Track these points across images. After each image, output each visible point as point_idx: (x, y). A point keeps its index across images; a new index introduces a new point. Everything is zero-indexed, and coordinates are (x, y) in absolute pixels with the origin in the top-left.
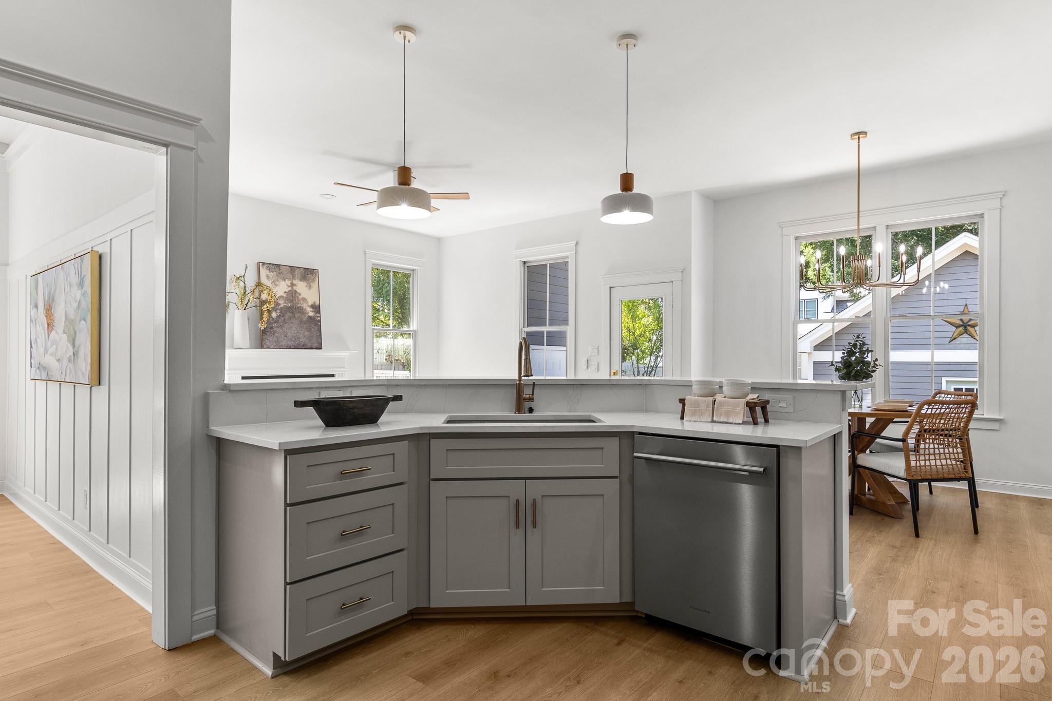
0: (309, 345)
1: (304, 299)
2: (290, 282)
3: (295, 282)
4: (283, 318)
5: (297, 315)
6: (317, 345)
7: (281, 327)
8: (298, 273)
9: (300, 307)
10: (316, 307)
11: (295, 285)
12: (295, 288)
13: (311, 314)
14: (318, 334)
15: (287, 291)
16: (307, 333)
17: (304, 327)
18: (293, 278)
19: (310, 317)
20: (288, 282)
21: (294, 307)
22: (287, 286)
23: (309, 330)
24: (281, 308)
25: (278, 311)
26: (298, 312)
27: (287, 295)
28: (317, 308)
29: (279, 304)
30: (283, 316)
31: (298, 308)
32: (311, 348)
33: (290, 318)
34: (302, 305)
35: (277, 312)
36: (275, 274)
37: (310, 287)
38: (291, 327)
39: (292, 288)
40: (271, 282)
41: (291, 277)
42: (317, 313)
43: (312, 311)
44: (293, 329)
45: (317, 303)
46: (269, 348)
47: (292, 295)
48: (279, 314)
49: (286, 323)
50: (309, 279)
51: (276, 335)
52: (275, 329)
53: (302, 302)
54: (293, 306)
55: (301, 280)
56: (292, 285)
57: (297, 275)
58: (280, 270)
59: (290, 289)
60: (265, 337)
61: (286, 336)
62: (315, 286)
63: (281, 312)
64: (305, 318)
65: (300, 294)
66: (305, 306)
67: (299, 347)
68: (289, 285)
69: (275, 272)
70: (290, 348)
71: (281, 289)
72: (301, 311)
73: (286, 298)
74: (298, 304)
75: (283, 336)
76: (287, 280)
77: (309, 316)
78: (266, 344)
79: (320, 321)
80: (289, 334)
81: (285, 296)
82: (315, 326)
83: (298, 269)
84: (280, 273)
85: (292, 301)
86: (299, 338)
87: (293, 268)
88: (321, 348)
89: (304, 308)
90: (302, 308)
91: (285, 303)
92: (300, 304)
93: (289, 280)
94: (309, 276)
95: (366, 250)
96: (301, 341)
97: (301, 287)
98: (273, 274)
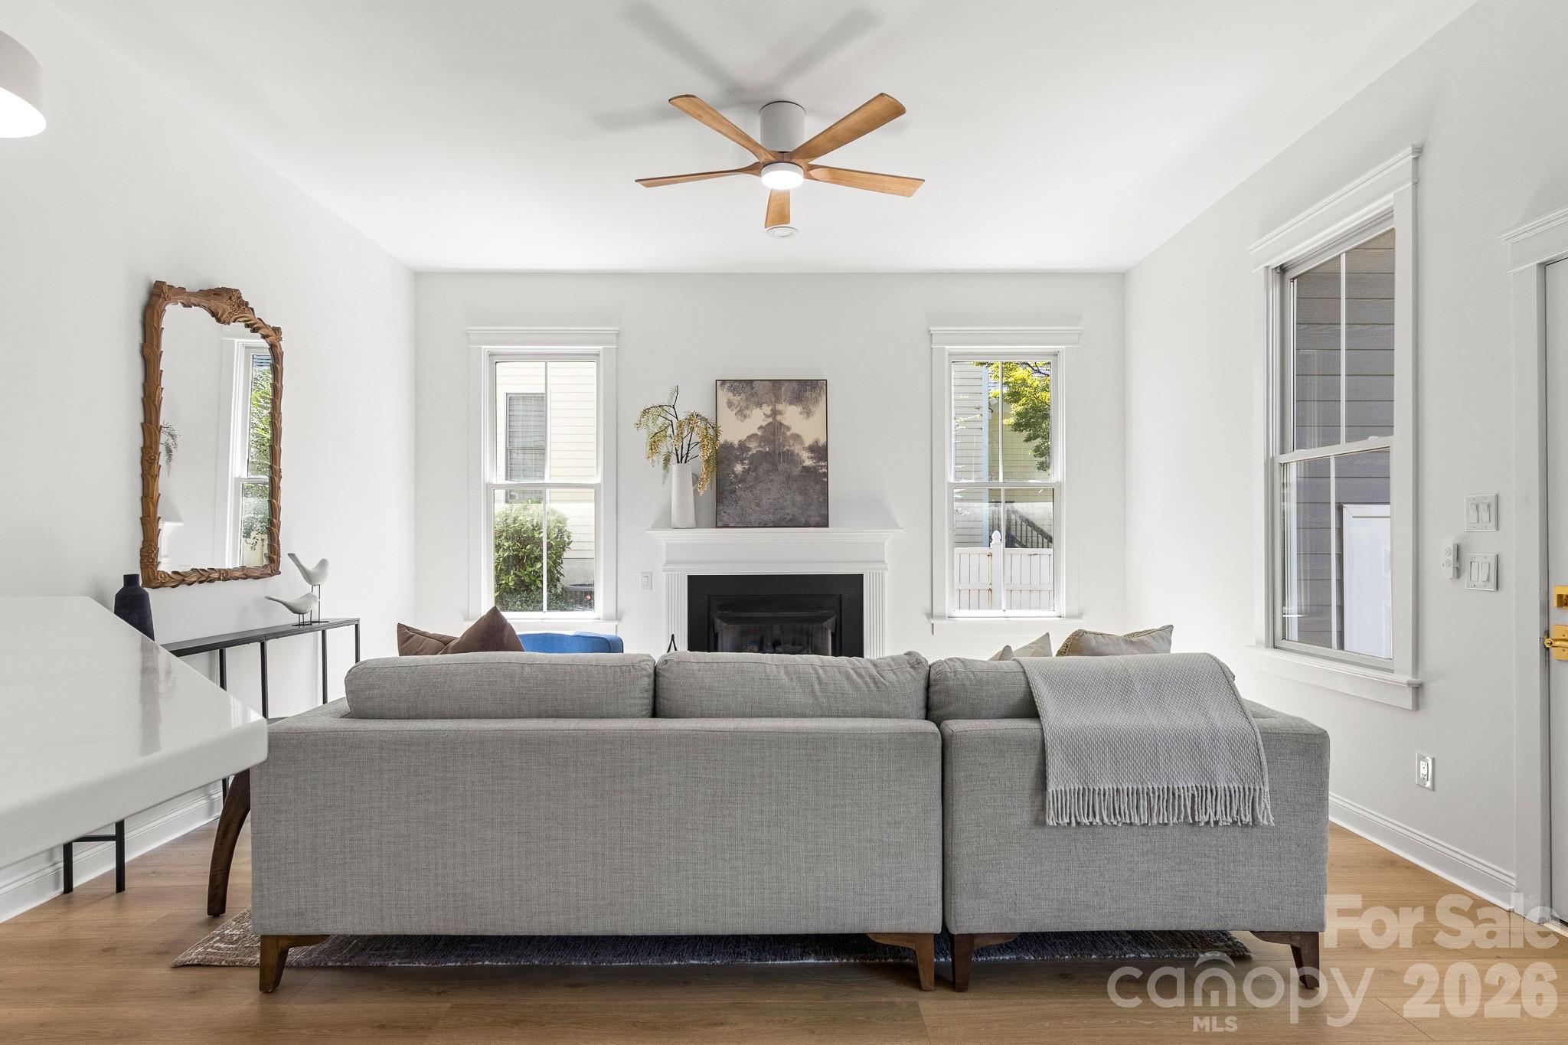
0: (803, 520)
1: (797, 437)
2: (771, 408)
3: (779, 407)
4: (754, 474)
5: (781, 467)
6: (817, 519)
7: (750, 488)
8: (786, 391)
9: (788, 451)
10: (819, 448)
11: (780, 413)
12: (779, 418)
13: (809, 463)
14: (821, 500)
15: (764, 424)
16: (799, 498)
17: (795, 487)
18: (778, 400)
19: (806, 469)
20: (767, 409)
21: (777, 452)
22: (764, 417)
23: (803, 492)
24: (753, 455)
25: (746, 462)
26: (784, 461)
27: (764, 432)
28: (820, 452)
29: (749, 449)
30: (755, 470)
31: (783, 453)
32: (807, 525)
33: (768, 472)
34: (792, 448)
35: (743, 464)
36: (744, 398)
37: (808, 414)
38: (769, 489)
39: (774, 419)
40: (735, 411)
41: (773, 399)
42: (820, 459)
43: (811, 458)
44: (772, 492)
45: (822, 441)
46: (727, 526)
47: (774, 430)
48: (747, 467)
49: (759, 482)
50: (807, 399)
51: (740, 503)
52: (739, 493)
53: (791, 442)
54: (774, 451)
55: (791, 403)
56: (775, 413)
57: (785, 394)
58: (753, 388)
59: (770, 420)
60: (720, 508)
61: (758, 505)
62: (818, 411)
63: (751, 463)
64: (796, 471)
65: (788, 428)
66: (797, 449)
67: (783, 524)
68: (769, 413)
69: (743, 394)
70: (765, 526)
71: (757, 419)
72: (790, 458)
73: (761, 437)
74: (784, 446)
75: (753, 506)
76: (764, 406)
77: (803, 466)
78: (721, 520)
79: (826, 475)
80: (764, 501)
81: (759, 433)
82: (815, 483)
83: (787, 384)
84: (752, 395)
85: (772, 442)
86: (782, 508)
87: (776, 383)
88: (826, 525)
89: (796, 452)
90: (793, 452)
91: (760, 446)
92: (789, 446)
93: (768, 405)
94: (808, 394)
95: (931, 328)
96: (788, 514)
97: (792, 416)
98: (739, 398)
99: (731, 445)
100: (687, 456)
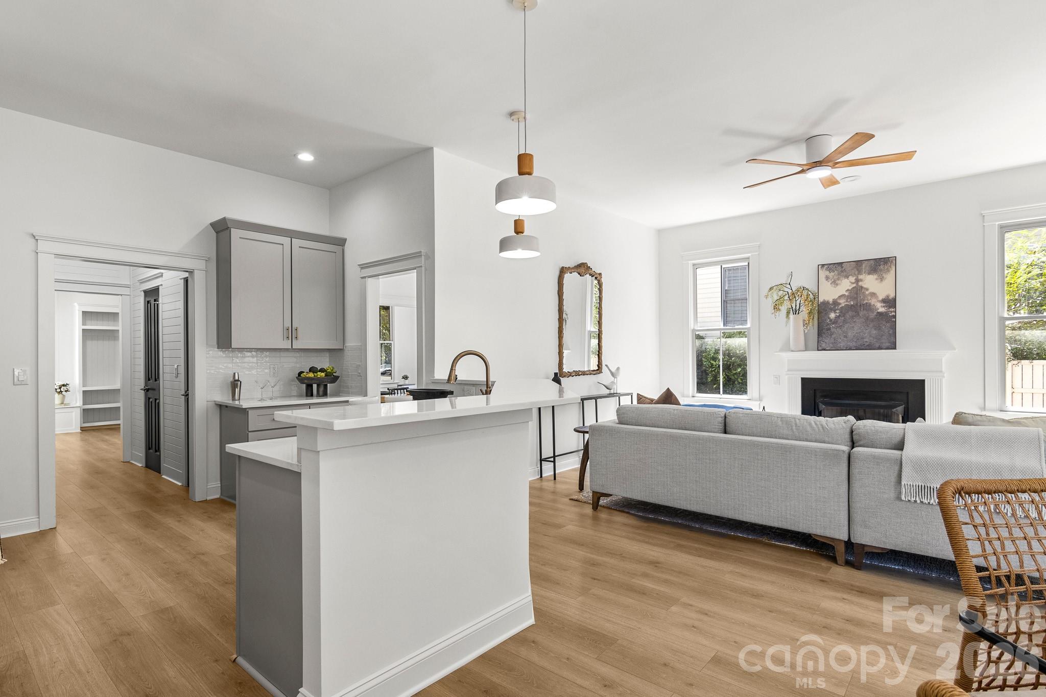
0: (877, 345)
1: (873, 295)
2: (855, 278)
3: (860, 277)
4: (843, 318)
5: (861, 313)
6: (888, 344)
7: (840, 327)
8: (866, 266)
9: (867, 303)
10: (890, 300)
11: (861, 280)
12: (860, 284)
13: (882, 310)
14: (891, 332)
15: (850, 288)
16: (874, 332)
17: (871, 325)
18: (860, 272)
19: (880, 314)
20: (852, 279)
21: (859, 304)
22: (850, 284)
23: (878, 328)
24: (842, 307)
25: (838, 311)
26: (863, 310)
27: (850, 293)
28: (891, 303)
29: (840, 304)
30: (844, 316)
31: (864, 305)
32: (880, 348)
33: (852, 317)
34: (870, 301)
35: (835, 313)
36: (837, 273)
37: (882, 279)
38: (853, 327)
39: (857, 284)
40: (830, 282)
41: (856, 273)
42: (890, 307)
43: (883, 307)
44: (855, 328)
45: (892, 295)
46: (825, 350)
47: (857, 291)
48: (838, 315)
49: (846, 323)
50: (881, 270)
51: (833, 336)
52: (832, 330)
53: (869, 298)
54: (857, 304)
55: (869, 274)
56: (857, 281)
57: (865, 269)
58: (842, 267)
59: (854, 285)
60: (820, 339)
61: (845, 337)
62: (890, 277)
63: (841, 312)
64: (872, 315)
65: (867, 289)
66: (873, 301)
67: (863, 348)
68: (854, 281)
69: (836, 271)
70: (850, 349)
71: (846, 285)
72: (869, 307)
73: (848, 296)
74: (864, 300)
75: (842, 338)
76: (850, 277)
77: (878, 312)
78: (821, 346)
79: (895, 317)
80: (849, 334)
81: (847, 294)
82: (887, 322)
83: (866, 262)
84: (842, 271)
85: (855, 299)
86: (863, 338)
87: (859, 263)
88: (895, 348)
89: (872, 303)
90: (870, 305)
91: (847, 301)
92: (867, 300)
93: (853, 276)
94: (882, 267)
95: (982, 212)
96: (866, 342)
97: (870, 282)
98: (833, 274)
99: (828, 302)
100: (799, 310)
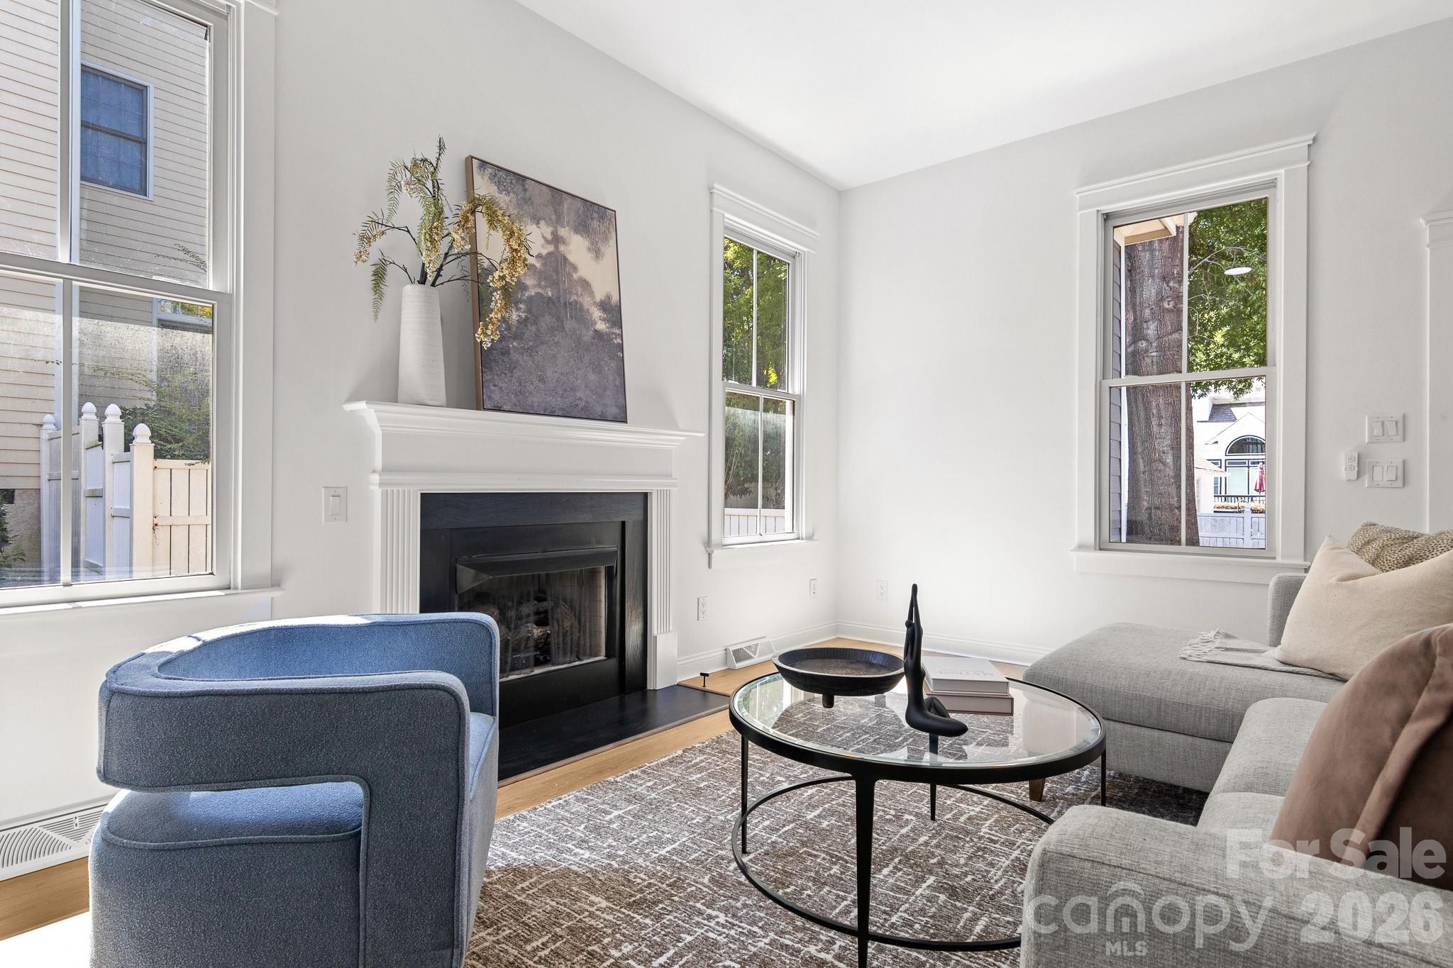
0: (598, 409)
1: (585, 284)
2: (551, 229)
3: (564, 232)
4: (534, 329)
5: (569, 324)
6: (614, 411)
7: (530, 351)
8: (569, 210)
9: (576, 302)
10: (613, 308)
11: (563, 241)
12: (562, 248)
13: (601, 326)
14: (617, 383)
15: (544, 252)
16: (592, 377)
17: (586, 360)
18: (558, 221)
19: (599, 335)
20: (547, 231)
21: (562, 301)
22: (542, 241)
23: (597, 369)
24: (530, 298)
25: (522, 306)
26: (571, 317)
27: (544, 265)
28: (613, 312)
29: (525, 288)
30: (535, 323)
31: (570, 304)
32: (603, 418)
33: (552, 330)
34: (580, 300)
35: (518, 309)
36: (514, 200)
37: (598, 254)
38: (554, 357)
39: (557, 247)
41: (554, 217)
42: (614, 324)
43: (604, 320)
44: (559, 361)
45: (614, 297)
46: (498, 409)
47: (557, 265)
48: (523, 315)
49: (542, 343)
50: (594, 233)
51: (517, 373)
52: (515, 356)
53: (580, 290)
54: (559, 298)
55: (577, 231)
56: (556, 240)
57: (568, 214)
58: (525, 190)
59: (551, 248)
60: (487, 377)
61: (542, 380)
62: (610, 252)
63: (529, 311)
64: (587, 336)
65: (575, 268)
66: (586, 301)
68: (549, 237)
69: (511, 194)
70: (552, 414)
72: (579, 314)
73: (541, 272)
74: (571, 293)
75: (534, 380)
76: (542, 223)
77: (596, 331)
78: (490, 398)
79: (621, 348)
80: (549, 374)
81: (538, 265)
82: (611, 358)
83: (570, 200)
84: (525, 201)
85: (555, 284)
86: (573, 389)
87: (557, 194)
88: (625, 421)
89: (586, 306)
90: (581, 309)
91: (539, 285)
92: (577, 294)
93: (548, 225)
94: (595, 224)
96: (580, 399)
97: (577, 248)
98: (507, 199)
100: (438, 275)
